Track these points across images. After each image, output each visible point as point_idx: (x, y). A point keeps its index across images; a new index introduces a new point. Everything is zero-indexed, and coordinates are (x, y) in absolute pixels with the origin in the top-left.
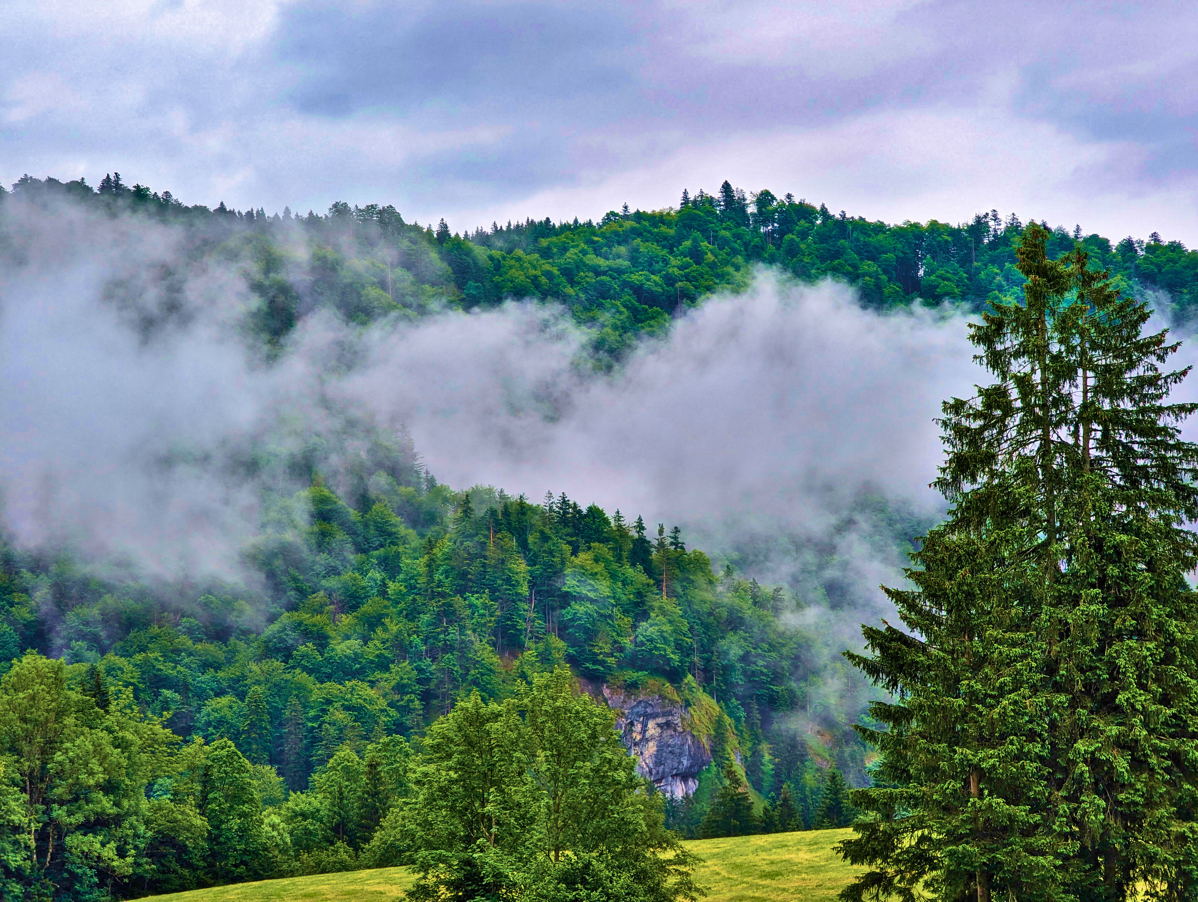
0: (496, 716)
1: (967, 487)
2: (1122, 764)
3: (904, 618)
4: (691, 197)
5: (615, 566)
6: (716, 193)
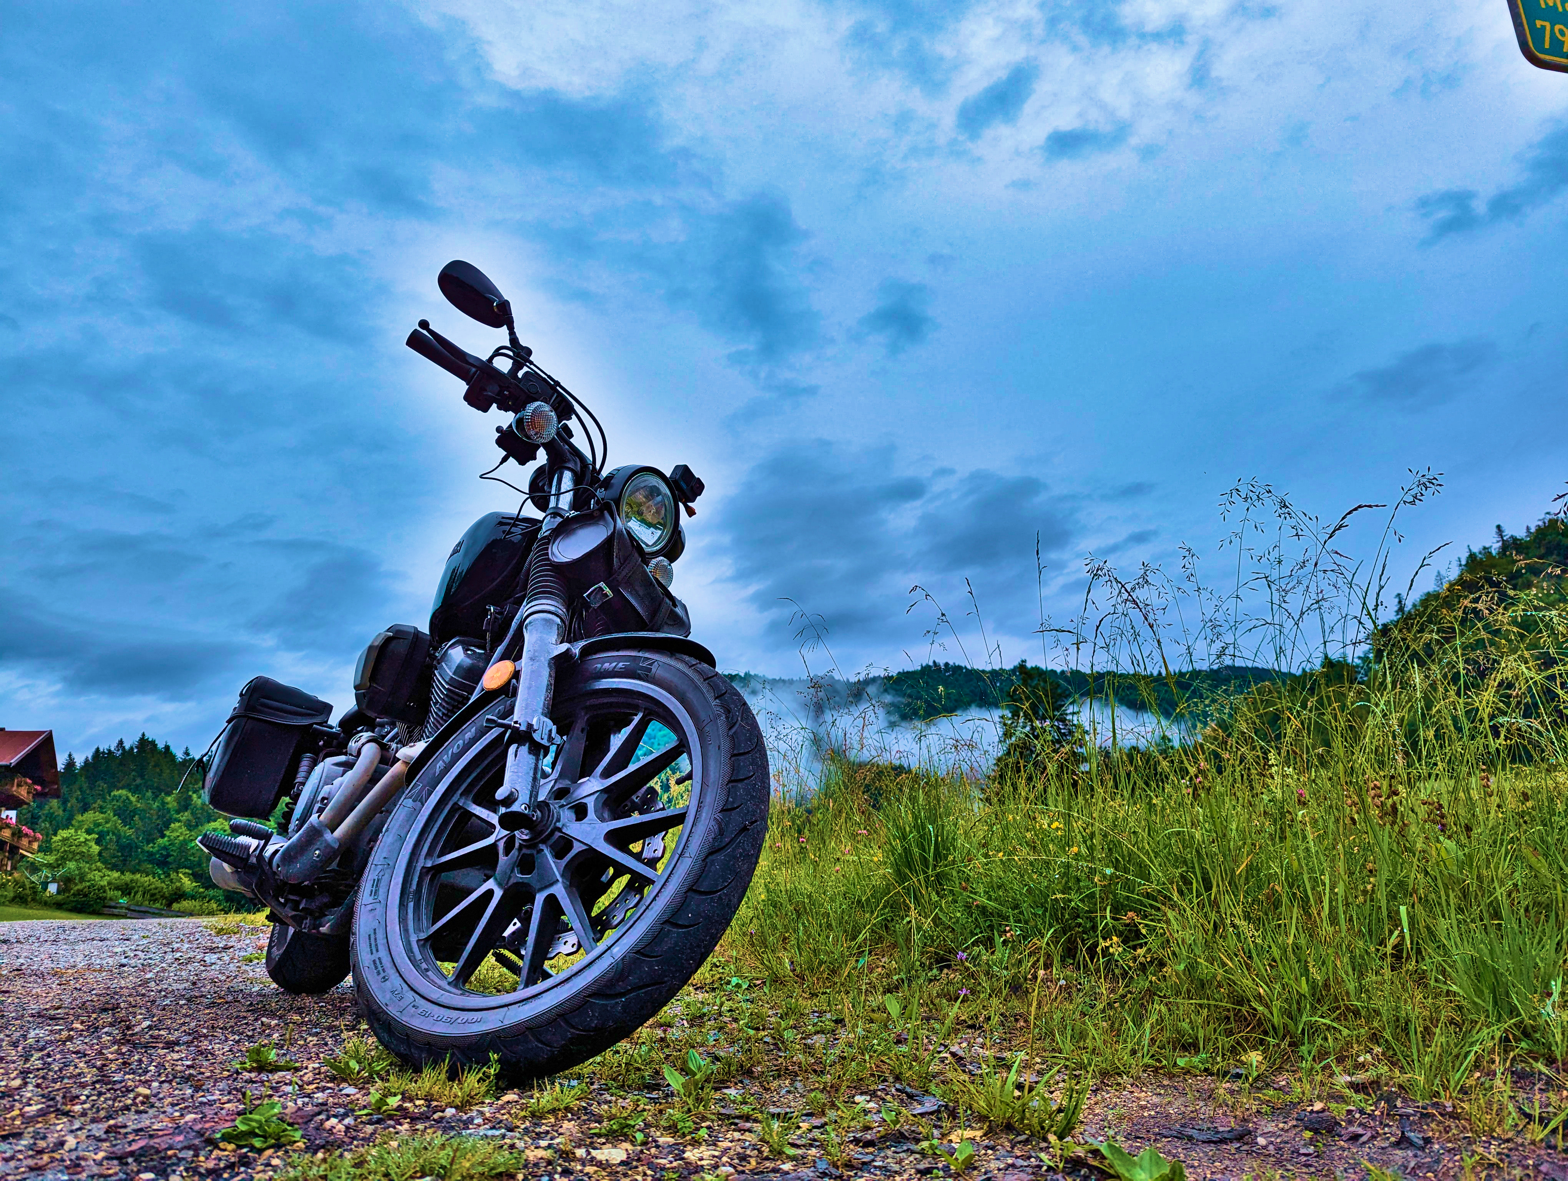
1: (1008, 742)
4: (924, 665)
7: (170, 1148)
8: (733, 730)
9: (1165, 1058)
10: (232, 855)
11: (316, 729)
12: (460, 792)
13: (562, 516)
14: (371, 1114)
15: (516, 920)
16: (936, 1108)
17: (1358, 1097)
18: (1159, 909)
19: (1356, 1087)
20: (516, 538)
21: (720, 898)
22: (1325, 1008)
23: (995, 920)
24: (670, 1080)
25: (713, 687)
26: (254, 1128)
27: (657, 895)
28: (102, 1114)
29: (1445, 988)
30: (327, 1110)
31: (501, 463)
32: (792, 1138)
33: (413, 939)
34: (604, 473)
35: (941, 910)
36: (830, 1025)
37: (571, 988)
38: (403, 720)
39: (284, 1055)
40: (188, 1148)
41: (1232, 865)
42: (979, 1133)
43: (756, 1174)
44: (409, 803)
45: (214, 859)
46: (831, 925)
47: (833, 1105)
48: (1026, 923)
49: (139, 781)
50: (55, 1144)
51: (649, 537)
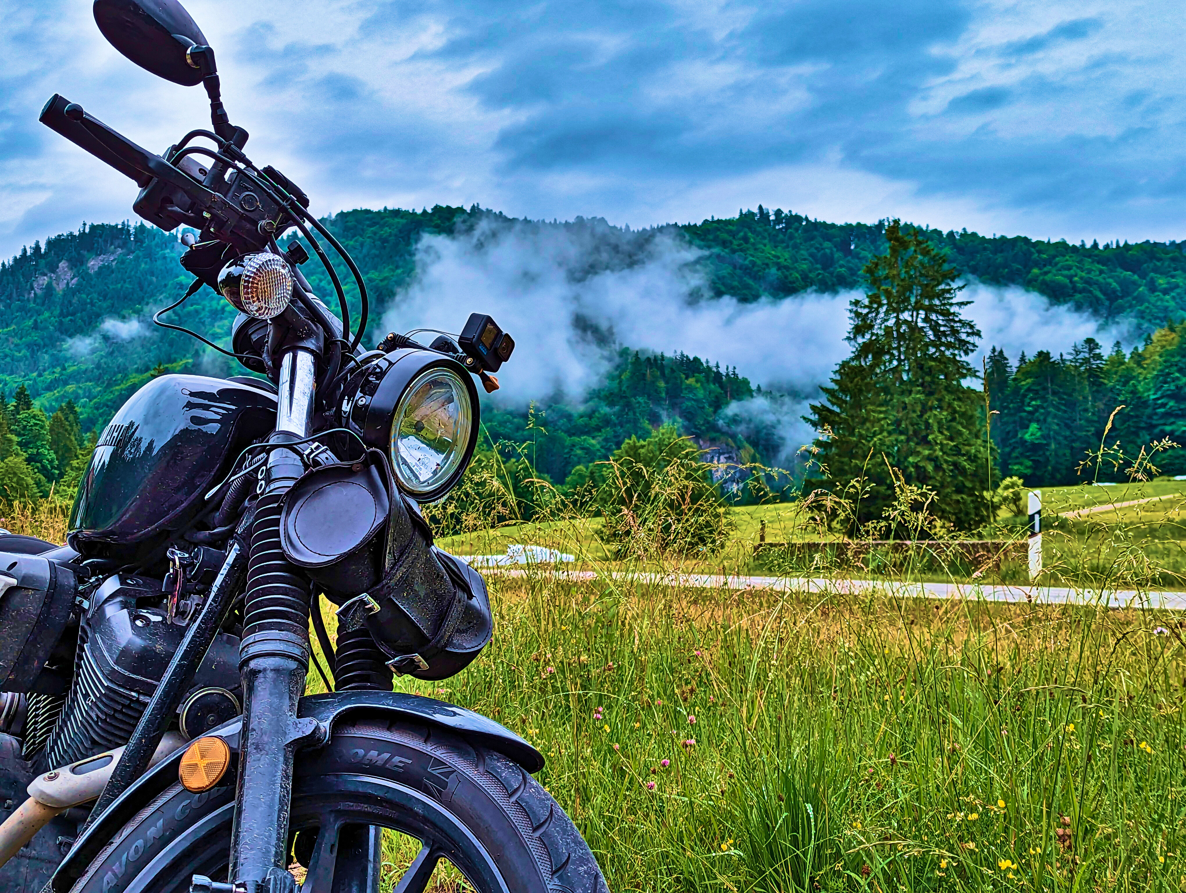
0: (643, 447)
1: (860, 340)
2: (930, 468)
3: (829, 400)
4: (744, 212)
5: (706, 385)
6: (756, 210)
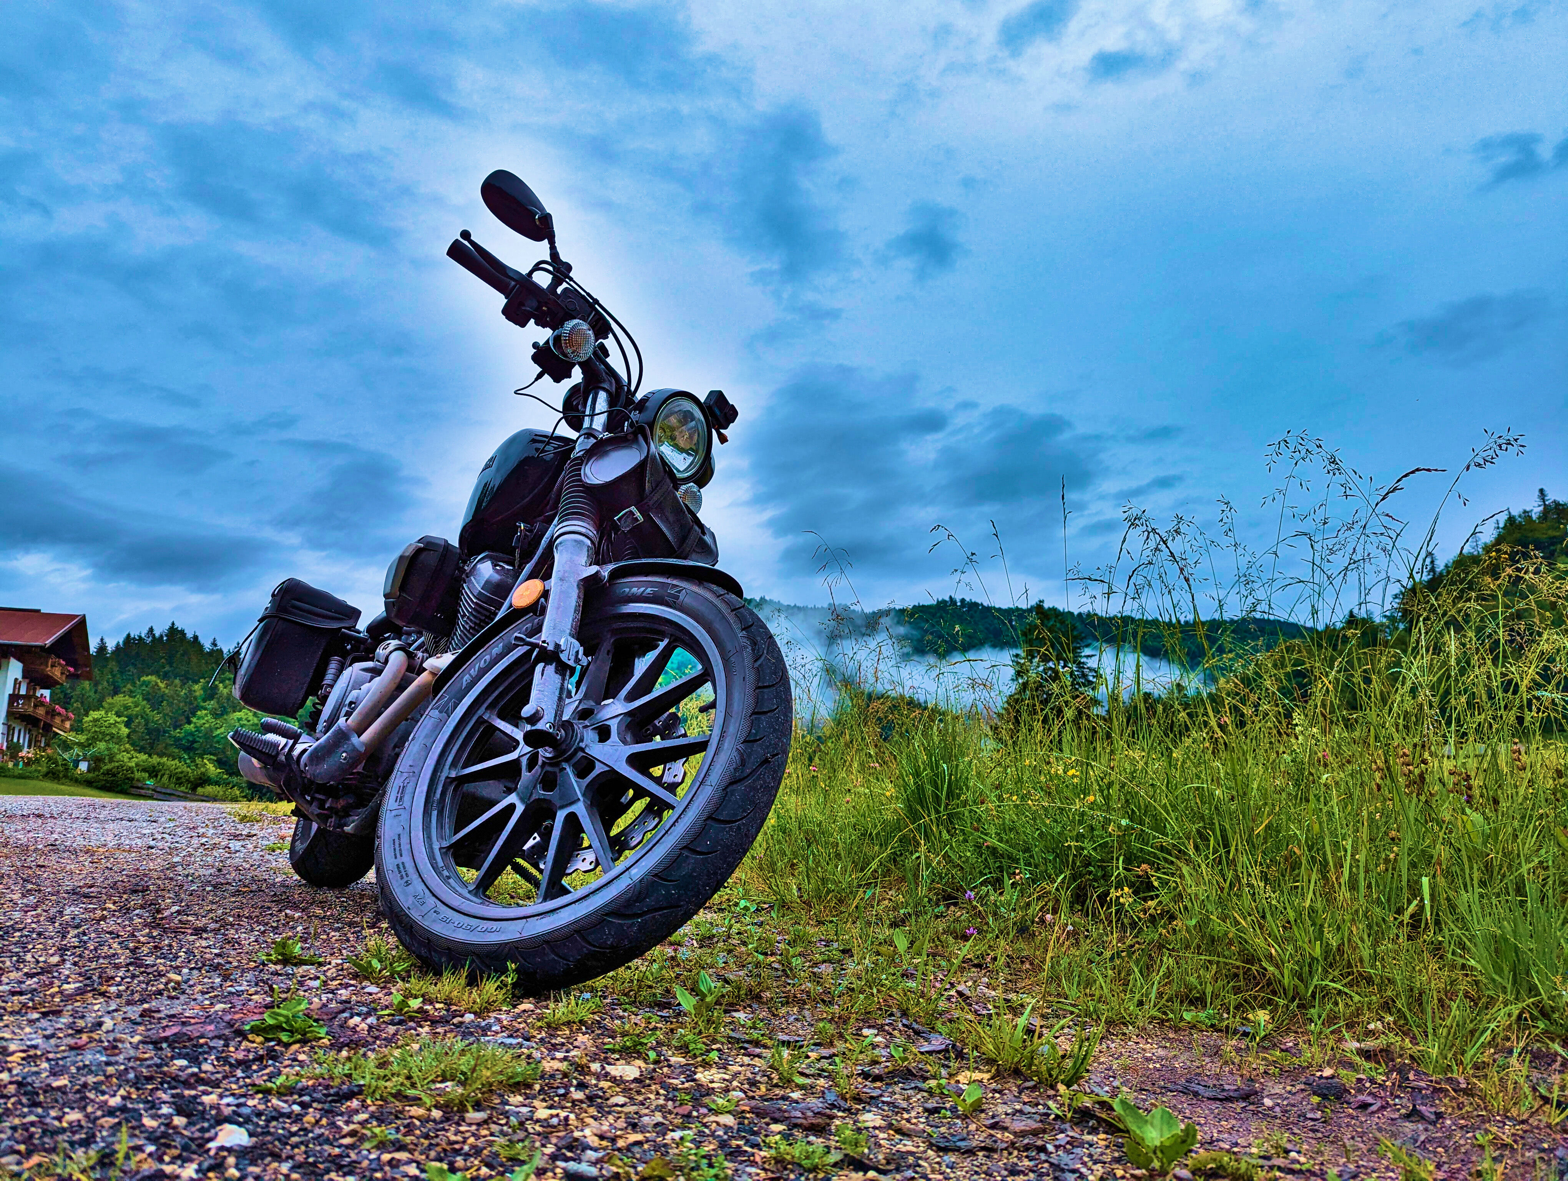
1: (1020, 681)
7: (202, 1037)
8: (759, 663)
9: (1172, 1011)
10: (261, 751)
11: (344, 633)
12: (485, 705)
13: (596, 438)
14: (393, 1015)
15: (536, 835)
16: (943, 1047)
17: (1367, 1065)
18: (1172, 863)
19: (1367, 1055)
20: (548, 457)
21: (739, 828)
22: (1336, 973)
23: (1005, 862)
24: (680, 999)
25: (740, 619)
26: (281, 1023)
27: (676, 821)
28: (137, 997)
29: (1461, 961)
30: (351, 1008)
31: (536, 379)
32: (802, 1066)
33: (436, 847)
34: (639, 395)
35: (951, 848)
36: (837, 955)
37: (587, 907)
38: (429, 630)
39: (309, 948)
40: (219, 1037)
41: (1251, 824)
42: (987, 1076)
43: (766, 1100)
44: (435, 713)
45: (242, 753)
46: (839, 854)
47: (841, 1036)
48: (1036, 866)
49: (167, 668)
50: (93, 1025)
51: (680, 462)
